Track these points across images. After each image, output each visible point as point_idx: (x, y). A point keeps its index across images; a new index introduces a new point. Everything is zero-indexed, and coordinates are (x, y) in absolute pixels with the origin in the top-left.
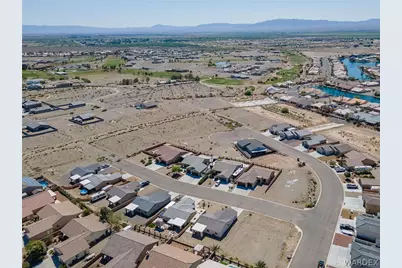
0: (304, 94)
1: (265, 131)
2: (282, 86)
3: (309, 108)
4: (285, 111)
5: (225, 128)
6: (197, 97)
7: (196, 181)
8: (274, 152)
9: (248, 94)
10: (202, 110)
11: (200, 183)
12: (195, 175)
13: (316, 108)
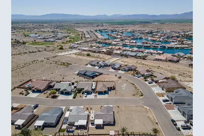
0: (91, 46)
1: (87, 65)
2: (78, 44)
3: (99, 52)
4: (88, 55)
5: (62, 66)
6: (30, 52)
7: (71, 97)
8: (101, 74)
9: (61, 48)
10: (40, 59)
11: (74, 98)
12: (68, 94)
13: (103, 52)
